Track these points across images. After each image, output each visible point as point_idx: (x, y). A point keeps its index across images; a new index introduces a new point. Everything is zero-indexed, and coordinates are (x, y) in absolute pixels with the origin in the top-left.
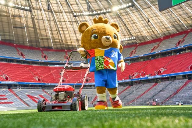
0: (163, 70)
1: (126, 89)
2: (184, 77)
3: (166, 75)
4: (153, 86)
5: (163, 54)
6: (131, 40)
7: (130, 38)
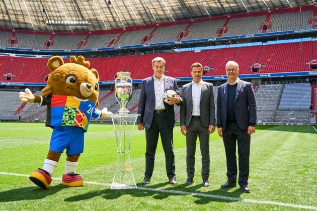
4: (109, 94)
5: (124, 51)
6: (82, 25)
7: (80, 22)
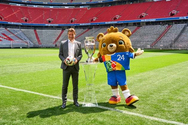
0: (118, 17)
1: (86, 31)
2: (135, 24)
3: (120, 22)
